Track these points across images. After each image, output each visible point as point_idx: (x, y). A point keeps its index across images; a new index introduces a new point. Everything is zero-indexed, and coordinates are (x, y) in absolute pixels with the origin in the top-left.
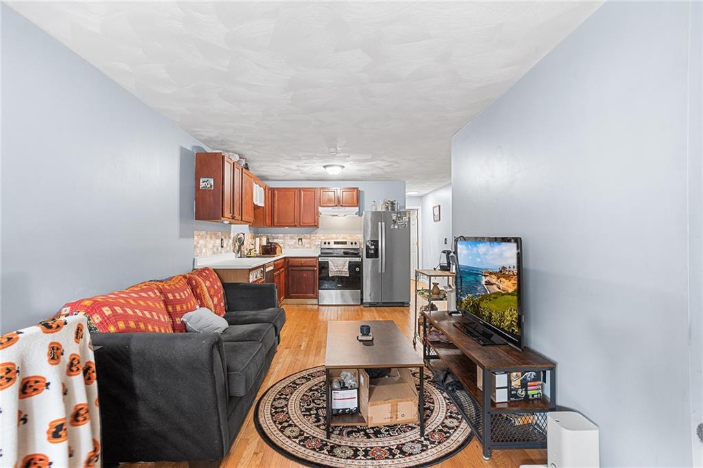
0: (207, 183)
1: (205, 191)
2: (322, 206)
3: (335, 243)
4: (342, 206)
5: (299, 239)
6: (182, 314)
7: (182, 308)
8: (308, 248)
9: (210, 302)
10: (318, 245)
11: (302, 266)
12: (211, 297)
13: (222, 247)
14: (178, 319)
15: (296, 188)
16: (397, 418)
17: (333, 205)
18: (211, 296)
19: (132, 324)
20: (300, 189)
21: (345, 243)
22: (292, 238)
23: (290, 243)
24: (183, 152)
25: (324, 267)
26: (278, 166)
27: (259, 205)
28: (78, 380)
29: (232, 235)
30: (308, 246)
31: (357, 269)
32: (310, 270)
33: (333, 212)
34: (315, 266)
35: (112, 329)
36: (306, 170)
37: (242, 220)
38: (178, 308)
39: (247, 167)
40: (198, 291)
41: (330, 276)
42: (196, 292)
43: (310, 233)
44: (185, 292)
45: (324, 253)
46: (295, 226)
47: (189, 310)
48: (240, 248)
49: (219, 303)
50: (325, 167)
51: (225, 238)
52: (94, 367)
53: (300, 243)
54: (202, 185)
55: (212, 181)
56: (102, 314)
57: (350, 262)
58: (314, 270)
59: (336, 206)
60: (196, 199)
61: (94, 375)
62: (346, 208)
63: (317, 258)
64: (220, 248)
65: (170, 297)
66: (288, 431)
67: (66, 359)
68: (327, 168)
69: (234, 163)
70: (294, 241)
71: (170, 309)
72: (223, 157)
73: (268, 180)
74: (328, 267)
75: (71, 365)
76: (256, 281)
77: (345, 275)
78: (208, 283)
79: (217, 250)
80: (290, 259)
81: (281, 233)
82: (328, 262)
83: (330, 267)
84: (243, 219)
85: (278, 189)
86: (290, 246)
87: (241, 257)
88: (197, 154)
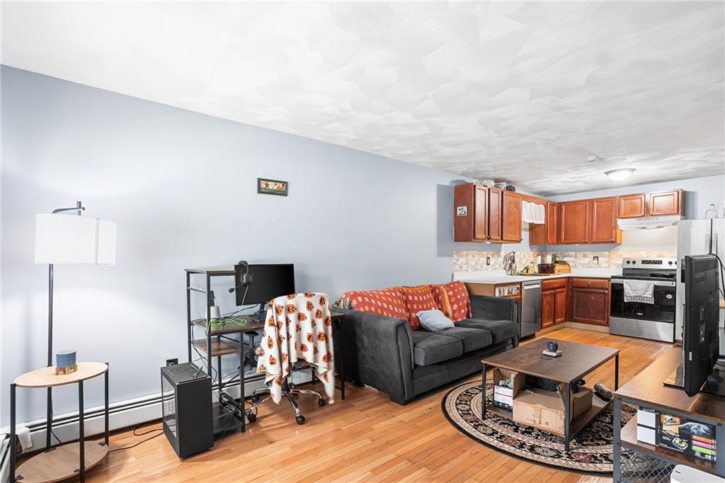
0: (462, 210)
1: (461, 217)
2: (622, 218)
3: (644, 262)
4: (652, 215)
5: (594, 257)
6: (418, 310)
7: (418, 307)
8: (606, 267)
9: (449, 307)
10: (619, 265)
11: (589, 287)
12: (452, 304)
13: (488, 264)
14: (413, 314)
15: (587, 200)
16: (540, 423)
17: (640, 215)
18: (450, 303)
19: (373, 309)
20: (592, 201)
21: (660, 262)
22: (585, 256)
23: (583, 262)
24: (440, 187)
25: (618, 290)
26: (549, 181)
27: (535, 223)
28: (320, 322)
29: (503, 254)
30: (607, 265)
31: (669, 296)
32: (599, 293)
33: (641, 224)
34: (607, 289)
35: (362, 310)
36: (587, 179)
37: (502, 239)
38: (415, 306)
39: (510, 189)
40: (440, 298)
41: (625, 301)
42: (438, 298)
43: (608, 250)
44: (424, 297)
45: (628, 274)
46: (586, 243)
47: (423, 309)
48: (511, 266)
49: (459, 308)
50: (607, 173)
51: (493, 256)
52: (330, 319)
53: (596, 261)
54: (459, 212)
55: (465, 208)
56: (357, 300)
57: (655, 286)
58: (605, 293)
59: (643, 216)
60: (455, 225)
61: (330, 323)
62: (659, 218)
63: (609, 279)
64: (485, 266)
65: (410, 298)
66: (460, 407)
67: (315, 310)
68: (610, 175)
69: (489, 190)
70: (589, 259)
71: (409, 306)
72: (474, 186)
73: (555, 194)
74: (623, 290)
75: (317, 314)
76: (507, 296)
77: (648, 302)
78: (451, 293)
79: (482, 267)
80: (575, 279)
81: (573, 251)
82: (623, 284)
83: (625, 291)
84: (504, 238)
85: (565, 203)
86: (583, 265)
87: (511, 275)
88: (455, 187)
